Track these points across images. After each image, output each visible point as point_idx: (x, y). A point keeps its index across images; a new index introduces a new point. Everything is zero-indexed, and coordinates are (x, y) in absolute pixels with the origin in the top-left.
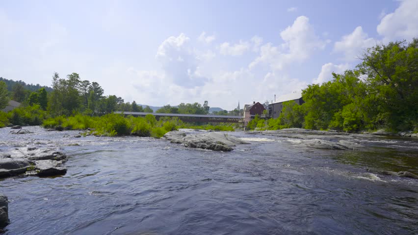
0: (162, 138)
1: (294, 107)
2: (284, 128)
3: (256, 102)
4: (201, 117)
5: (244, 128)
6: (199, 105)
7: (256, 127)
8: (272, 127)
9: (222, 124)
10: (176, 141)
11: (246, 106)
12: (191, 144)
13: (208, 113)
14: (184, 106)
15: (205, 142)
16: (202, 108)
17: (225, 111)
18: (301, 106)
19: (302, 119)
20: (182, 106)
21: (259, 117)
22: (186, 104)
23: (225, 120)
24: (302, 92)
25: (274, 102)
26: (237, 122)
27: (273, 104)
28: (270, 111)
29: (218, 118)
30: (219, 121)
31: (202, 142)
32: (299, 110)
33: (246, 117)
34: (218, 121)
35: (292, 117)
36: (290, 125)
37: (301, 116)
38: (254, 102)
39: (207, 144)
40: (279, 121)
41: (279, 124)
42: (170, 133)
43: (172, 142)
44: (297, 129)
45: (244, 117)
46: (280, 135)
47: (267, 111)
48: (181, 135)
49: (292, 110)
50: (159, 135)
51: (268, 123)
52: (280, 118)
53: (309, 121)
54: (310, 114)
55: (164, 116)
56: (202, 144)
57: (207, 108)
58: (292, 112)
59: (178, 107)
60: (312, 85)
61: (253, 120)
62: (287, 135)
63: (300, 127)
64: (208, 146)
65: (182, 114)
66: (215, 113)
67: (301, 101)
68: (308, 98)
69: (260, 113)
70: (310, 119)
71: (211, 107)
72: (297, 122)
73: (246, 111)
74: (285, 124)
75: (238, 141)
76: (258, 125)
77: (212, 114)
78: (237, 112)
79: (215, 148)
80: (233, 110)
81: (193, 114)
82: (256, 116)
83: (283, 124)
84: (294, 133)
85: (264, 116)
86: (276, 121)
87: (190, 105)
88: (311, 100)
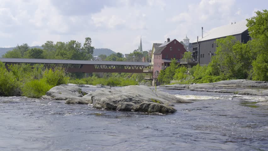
0: (46, 96)
1: (234, 47)
2: (219, 79)
3: (171, 40)
4: (82, 65)
5: (153, 82)
6: (78, 45)
7: (172, 79)
8: (200, 78)
9: (115, 76)
10: (77, 101)
11: (155, 45)
12: (108, 104)
13: (92, 57)
14: (52, 46)
15: (131, 100)
16: (82, 49)
17: (119, 54)
18: (245, 45)
19: (248, 65)
20: (49, 45)
21: (176, 64)
22: (55, 43)
23: (120, 69)
24: (246, 22)
25: (201, 39)
26: (141, 71)
27: (199, 43)
28: (194, 53)
29: (110, 65)
30: (112, 71)
31: (126, 100)
32: (243, 52)
33: (156, 63)
34: (108, 70)
35: (231, 63)
36: (228, 75)
37: (247, 61)
38: (169, 40)
39: (135, 103)
40: (210, 69)
41: (211, 74)
42: (58, 89)
43: (69, 103)
44: (242, 80)
45: (152, 63)
46: (218, 90)
47: (189, 53)
48: (75, 91)
49: (231, 51)
50: (38, 93)
51: (192, 73)
52: (212, 63)
53: (259, 68)
54: (260, 58)
55: (19, 63)
56: (126, 103)
57: (91, 50)
58: (231, 54)
59: (42, 48)
60: (262, 12)
61: (168, 69)
62: (229, 90)
63: (245, 77)
64: (138, 106)
65: (50, 59)
66: (103, 57)
67: (245, 37)
68: (258, 32)
69: (179, 57)
70: (260, 65)
71: (95, 48)
72: (239, 70)
73: (155, 54)
74: (221, 73)
75: (173, 99)
76: (175, 76)
77: (98, 60)
78: (138, 55)
79: (149, 109)
80: (132, 52)
81: (68, 59)
82: (173, 61)
83: (216, 74)
84: (239, 86)
85: (184, 61)
86: (206, 69)
87: (62, 44)
88: (263, 36)
